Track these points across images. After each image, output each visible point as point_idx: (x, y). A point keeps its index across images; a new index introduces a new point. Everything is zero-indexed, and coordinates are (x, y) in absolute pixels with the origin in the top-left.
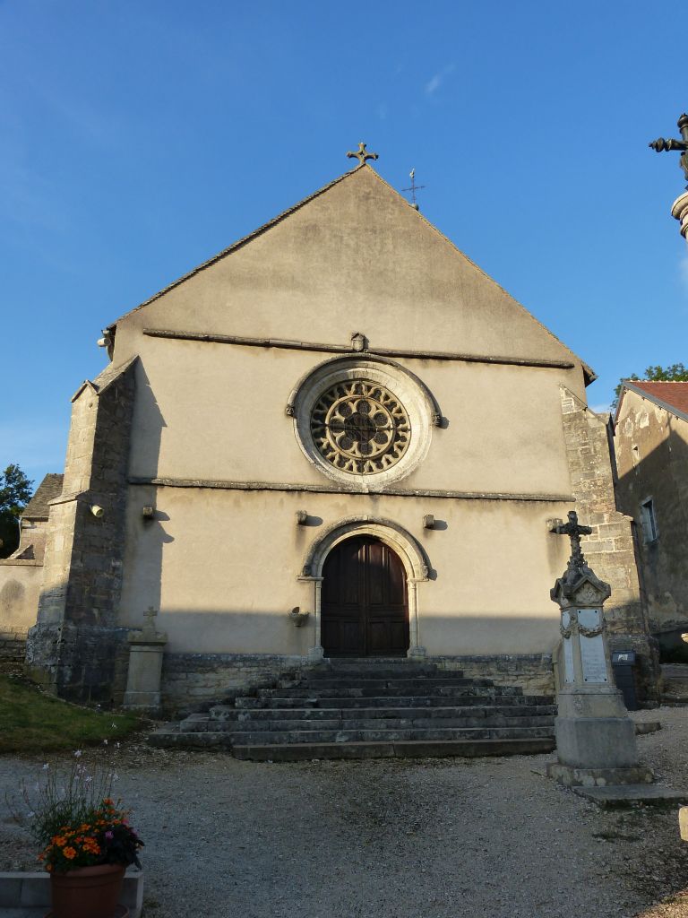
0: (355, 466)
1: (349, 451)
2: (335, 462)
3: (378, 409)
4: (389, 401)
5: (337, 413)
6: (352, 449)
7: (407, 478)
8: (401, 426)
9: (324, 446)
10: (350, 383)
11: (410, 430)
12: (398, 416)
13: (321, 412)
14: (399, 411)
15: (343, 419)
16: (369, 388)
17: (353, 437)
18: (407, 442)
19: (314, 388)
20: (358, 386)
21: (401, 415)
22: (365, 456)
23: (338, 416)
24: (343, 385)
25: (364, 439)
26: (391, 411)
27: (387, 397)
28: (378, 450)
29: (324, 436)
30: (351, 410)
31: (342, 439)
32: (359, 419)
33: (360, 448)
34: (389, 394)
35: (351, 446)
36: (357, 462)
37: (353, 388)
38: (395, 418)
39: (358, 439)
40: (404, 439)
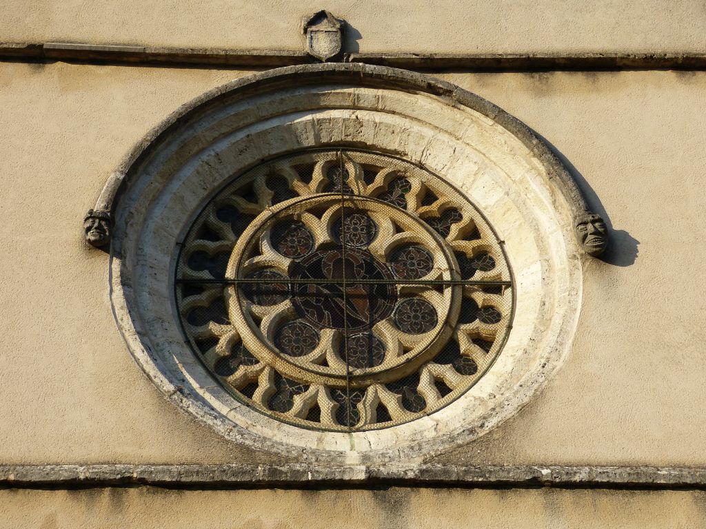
0: (325, 404)
1: (305, 360)
2: (258, 395)
3: (398, 229)
4: (435, 206)
5: (265, 247)
6: (316, 353)
7: (505, 426)
8: (478, 275)
9: (222, 347)
10: (305, 159)
11: (510, 284)
12: (468, 246)
13: (211, 245)
14: (472, 233)
15: (285, 263)
16: (369, 173)
17: (321, 317)
18: (504, 323)
19: (188, 171)
20: (333, 169)
21: (475, 243)
22: (358, 372)
23: (268, 254)
24: (286, 168)
25: (355, 323)
26: (444, 234)
27: (428, 196)
28: (406, 350)
29: (223, 318)
30: (311, 237)
31: (281, 323)
32: (338, 263)
33: (341, 348)
34: (435, 184)
35: (313, 346)
36: (332, 392)
37: (317, 175)
38: (459, 255)
39: (336, 323)
40: (492, 315)
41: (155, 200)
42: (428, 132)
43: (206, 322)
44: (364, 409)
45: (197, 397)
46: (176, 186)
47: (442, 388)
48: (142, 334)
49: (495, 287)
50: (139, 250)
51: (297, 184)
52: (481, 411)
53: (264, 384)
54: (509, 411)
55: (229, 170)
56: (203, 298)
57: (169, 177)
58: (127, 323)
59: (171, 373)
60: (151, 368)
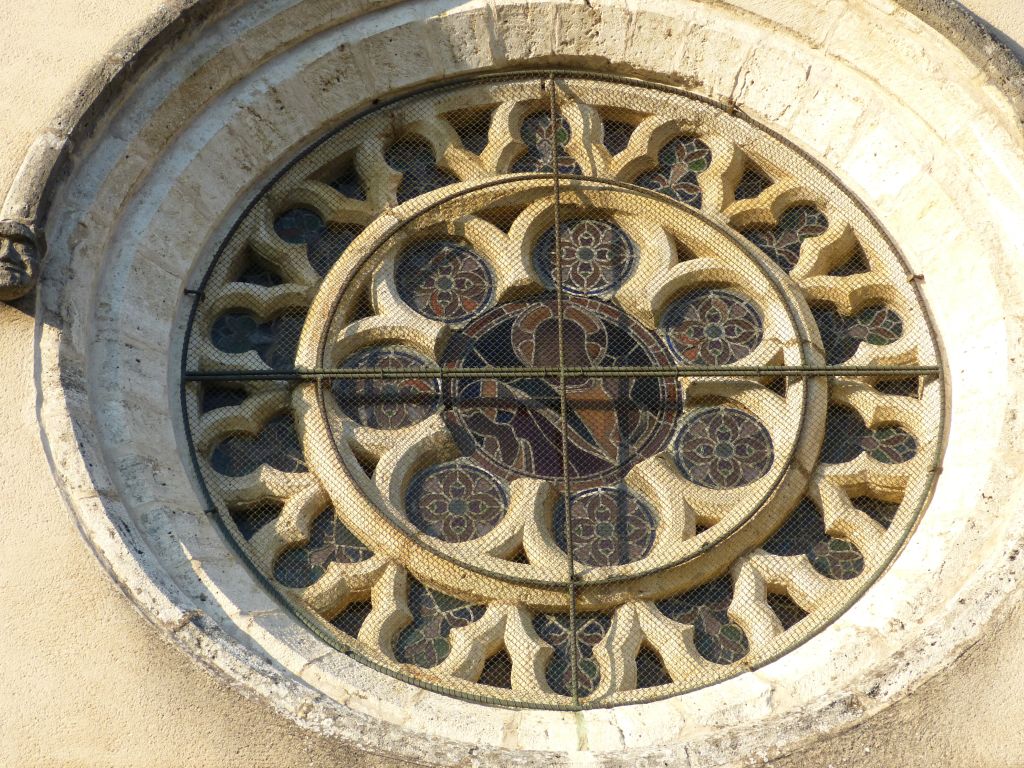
1: (476, 550)
2: (370, 628)
3: (683, 253)
4: (764, 200)
5: (384, 297)
6: (500, 533)
8: (864, 355)
9: (289, 524)
10: (473, 98)
11: (936, 374)
12: (841, 289)
15: (427, 332)
16: (615, 127)
18: (923, 460)
21: (857, 281)
22: (595, 575)
23: (390, 313)
24: (428, 119)
25: (588, 465)
26: (787, 264)
27: (749, 178)
28: (702, 526)
29: (287, 452)
30: (486, 273)
31: (421, 467)
32: (547, 329)
33: (557, 524)
34: (767, 152)
36: (538, 620)
37: (500, 132)
38: (822, 309)
39: (546, 464)
40: (896, 442)
41: (136, 193)
42: (748, 33)
43: (252, 467)
44: (611, 657)
45: (233, 635)
46: (181, 162)
47: (784, 608)
48: (108, 495)
49: (902, 381)
50: (101, 308)
51: (454, 155)
52: (872, 659)
53: (385, 603)
54: (935, 660)
55: (299, 126)
56: (245, 414)
57: (166, 142)
58: (76, 470)
59: (175, 582)
60: (129, 570)
